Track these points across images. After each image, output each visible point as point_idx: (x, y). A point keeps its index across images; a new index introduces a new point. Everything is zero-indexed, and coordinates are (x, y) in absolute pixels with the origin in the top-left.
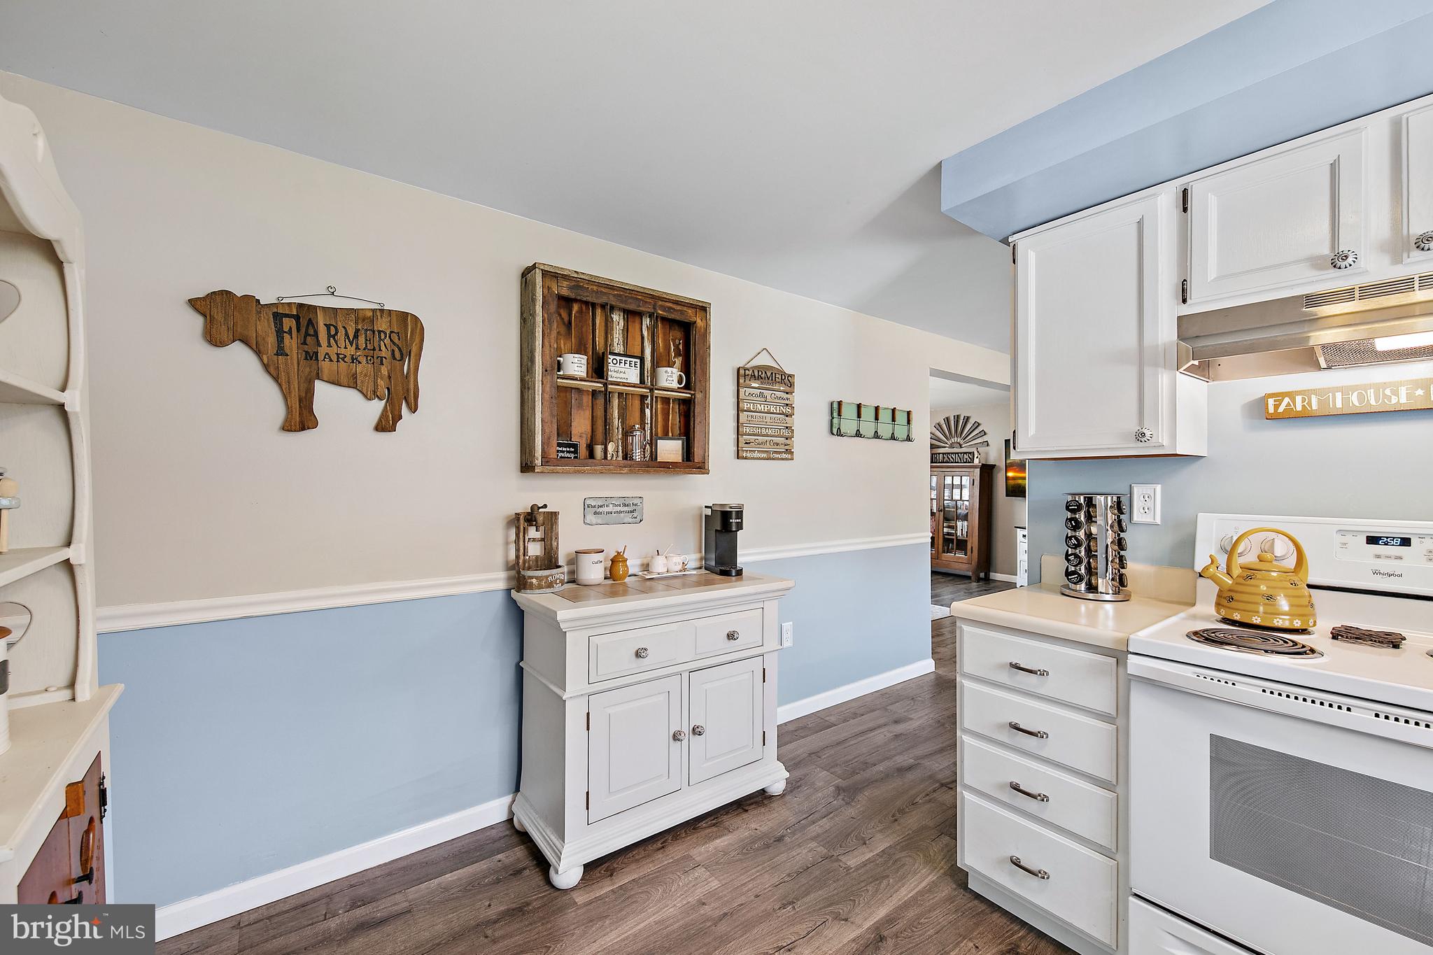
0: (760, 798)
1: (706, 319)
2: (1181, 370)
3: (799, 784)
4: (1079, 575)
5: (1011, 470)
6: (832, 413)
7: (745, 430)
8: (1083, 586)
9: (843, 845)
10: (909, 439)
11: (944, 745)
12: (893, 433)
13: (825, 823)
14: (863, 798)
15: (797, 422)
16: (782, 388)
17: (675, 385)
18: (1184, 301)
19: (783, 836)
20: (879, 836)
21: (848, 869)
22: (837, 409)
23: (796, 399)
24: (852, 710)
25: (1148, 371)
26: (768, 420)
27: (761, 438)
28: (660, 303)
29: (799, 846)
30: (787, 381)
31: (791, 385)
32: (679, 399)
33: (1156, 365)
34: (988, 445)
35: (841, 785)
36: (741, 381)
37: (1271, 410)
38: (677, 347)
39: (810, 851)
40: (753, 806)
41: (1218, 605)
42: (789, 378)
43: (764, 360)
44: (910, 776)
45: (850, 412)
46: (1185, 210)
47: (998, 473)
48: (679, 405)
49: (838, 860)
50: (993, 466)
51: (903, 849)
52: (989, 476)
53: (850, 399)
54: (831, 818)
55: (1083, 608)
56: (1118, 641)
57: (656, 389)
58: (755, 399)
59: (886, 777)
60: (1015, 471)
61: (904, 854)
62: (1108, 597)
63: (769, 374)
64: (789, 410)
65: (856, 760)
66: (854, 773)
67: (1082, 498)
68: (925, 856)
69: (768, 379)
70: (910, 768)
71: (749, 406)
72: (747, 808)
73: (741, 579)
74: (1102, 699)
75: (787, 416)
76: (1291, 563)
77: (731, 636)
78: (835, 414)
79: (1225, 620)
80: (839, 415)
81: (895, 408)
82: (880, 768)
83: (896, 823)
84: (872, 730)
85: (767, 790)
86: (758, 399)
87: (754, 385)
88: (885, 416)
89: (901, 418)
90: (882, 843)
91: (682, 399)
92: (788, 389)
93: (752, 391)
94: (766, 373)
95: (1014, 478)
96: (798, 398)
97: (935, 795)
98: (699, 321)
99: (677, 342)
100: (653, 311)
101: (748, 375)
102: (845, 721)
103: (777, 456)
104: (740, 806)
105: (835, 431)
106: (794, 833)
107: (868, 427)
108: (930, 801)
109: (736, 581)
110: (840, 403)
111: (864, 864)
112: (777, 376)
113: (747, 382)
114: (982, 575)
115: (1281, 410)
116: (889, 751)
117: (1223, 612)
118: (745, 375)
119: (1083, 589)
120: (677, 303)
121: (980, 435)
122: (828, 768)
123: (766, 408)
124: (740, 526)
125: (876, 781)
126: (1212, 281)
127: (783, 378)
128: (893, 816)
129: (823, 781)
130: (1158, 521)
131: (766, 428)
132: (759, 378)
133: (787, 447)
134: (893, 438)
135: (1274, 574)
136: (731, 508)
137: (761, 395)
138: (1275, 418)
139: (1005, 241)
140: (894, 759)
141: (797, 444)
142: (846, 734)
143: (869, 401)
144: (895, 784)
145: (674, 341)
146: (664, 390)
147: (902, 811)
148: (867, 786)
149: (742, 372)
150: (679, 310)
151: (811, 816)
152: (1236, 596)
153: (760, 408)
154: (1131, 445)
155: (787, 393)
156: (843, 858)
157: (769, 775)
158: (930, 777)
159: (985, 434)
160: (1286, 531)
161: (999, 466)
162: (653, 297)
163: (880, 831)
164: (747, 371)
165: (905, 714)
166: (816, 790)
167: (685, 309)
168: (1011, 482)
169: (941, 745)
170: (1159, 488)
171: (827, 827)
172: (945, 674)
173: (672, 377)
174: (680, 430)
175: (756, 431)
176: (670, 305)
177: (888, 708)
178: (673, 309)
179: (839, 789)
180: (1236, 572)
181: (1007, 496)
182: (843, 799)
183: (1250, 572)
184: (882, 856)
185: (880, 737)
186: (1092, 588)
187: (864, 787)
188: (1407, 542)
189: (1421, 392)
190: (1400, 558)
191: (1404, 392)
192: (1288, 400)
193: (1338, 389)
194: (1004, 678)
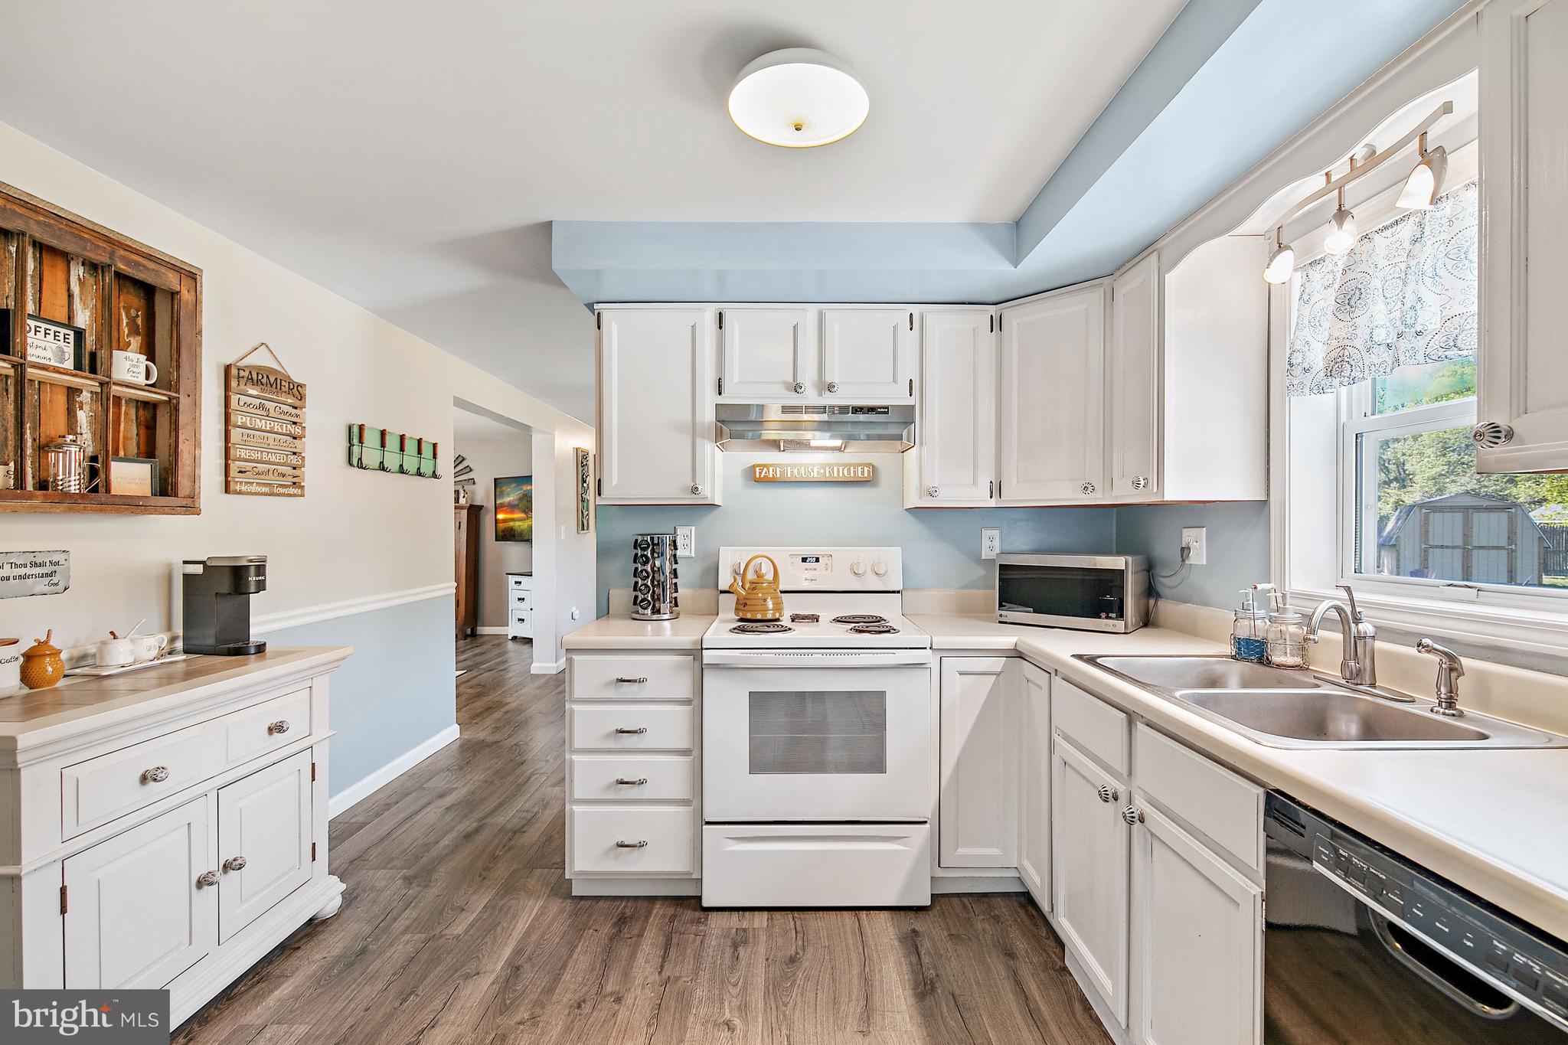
0: (313, 927)
1: (195, 290)
2: (718, 444)
3: (355, 894)
4: (649, 601)
5: (500, 512)
6: (350, 439)
7: (238, 453)
8: (649, 611)
9: (441, 921)
10: (434, 475)
11: (501, 799)
12: (419, 469)
13: (410, 914)
14: (442, 874)
15: (310, 447)
16: (289, 401)
17: (141, 380)
18: (720, 394)
19: (366, 947)
20: (474, 898)
21: (457, 937)
22: (356, 435)
23: (308, 417)
24: (382, 802)
25: (698, 440)
26: (271, 441)
27: (261, 465)
28: (122, 252)
29: (391, 945)
30: (297, 391)
31: (302, 398)
32: (137, 401)
33: (703, 437)
34: (474, 483)
35: (408, 874)
36: (234, 384)
37: (758, 476)
38: (132, 321)
39: (406, 944)
40: (305, 940)
41: (737, 610)
42: (299, 388)
43: (261, 359)
44: (480, 838)
45: (371, 439)
46: (721, 327)
47: (486, 514)
48: (137, 408)
49: (443, 936)
50: (481, 507)
51: (503, 897)
52: (476, 518)
53: (373, 425)
54: (415, 906)
55: (649, 627)
56: (695, 642)
57: (114, 384)
58: (253, 411)
59: (456, 847)
60: (505, 512)
61: (506, 900)
62: (666, 617)
63: (272, 380)
64: (297, 431)
65: (413, 846)
66: (417, 858)
67: (649, 537)
68: (524, 892)
69: (271, 386)
70: (477, 831)
71: (244, 420)
72: (297, 945)
73: (264, 657)
74: (682, 687)
75: (295, 438)
76: (770, 577)
77: (277, 728)
78: (355, 441)
79: (742, 620)
80: (361, 441)
81: (421, 439)
82: (445, 842)
83: (486, 880)
84: (417, 813)
85: (319, 916)
86: (258, 411)
87: (252, 392)
88: (411, 447)
89: (427, 451)
90: (480, 902)
91: (141, 401)
92: (297, 403)
93: (249, 400)
94: (267, 377)
95: (504, 521)
96: (311, 415)
97: (512, 842)
98: (184, 291)
99: (133, 313)
100: (108, 261)
101: (243, 377)
102: (378, 815)
103: (282, 490)
104: (288, 947)
105: (355, 461)
106: (377, 939)
107: (392, 460)
108: (510, 849)
109: (258, 660)
110: (361, 428)
111: (472, 926)
112: (283, 383)
113: (242, 386)
114: (469, 631)
115: (762, 476)
116: (447, 824)
117: (741, 614)
118: (239, 377)
119: (649, 612)
120: (150, 257)
121: (465, 471)
122: (385, 864)
123: (268, 426)
124: (261, 586)
125: (447, 855)
126: (737, 383)
127: (292, 387)
128: (480, 876)
129: (385, 882)
130: (693, 555)
131: (268, 453)
132: (259, 383)
133: (295, 480)
134: (419, 474)
135: (765, 585)
136: (251, 561)
137: (261, 407)
138: (758, 481)
139: (590, 306)
140: (456, 829)
141: (310, 475)
142: (387, 828)
143: (394, 430)
144: (468, 850)
145: (127, 310)
146: (127, 386)
147: (486, 869)
148: (439, 863)
149: (234, 371)
150: (153, 270)
151: (389, 915)
152: (748, 602)
153: (260, 424)
154: (687, 496)
155: (296, 408)
156: (447, 932)
157: (323, 894)
158: (500, 830)
159: (471, 470)
160: (769, 556)
161: (487, 508)
162: (108, 240)
163: (472, 894)
164: (241, 372)
165: (447, 786)
166: (381, 891)
167: (163, 269)
168: (501, 526)
169: (498, 801)
170: (693, 528)
171: (414, 915)
172: (472, 737)
173: (137, 367)
174: (138, 448)
175: (255, 456)
176: (140, 259)
177: (424, 786)
178: (144, 266)
179: (408, 880)
180: (747, 586)
181: (496, 540)
182: (419, 885)
183: (755, 585)
184: (485, 912)
185: (431, 815)
186: (658, 612)
187: (435, 867)
188: (817, 560)
189: (822, 471)
190: (815, 569)
191: (815, 470)
192: (765, 469)
193: (790, 465)
194: (611, 693)
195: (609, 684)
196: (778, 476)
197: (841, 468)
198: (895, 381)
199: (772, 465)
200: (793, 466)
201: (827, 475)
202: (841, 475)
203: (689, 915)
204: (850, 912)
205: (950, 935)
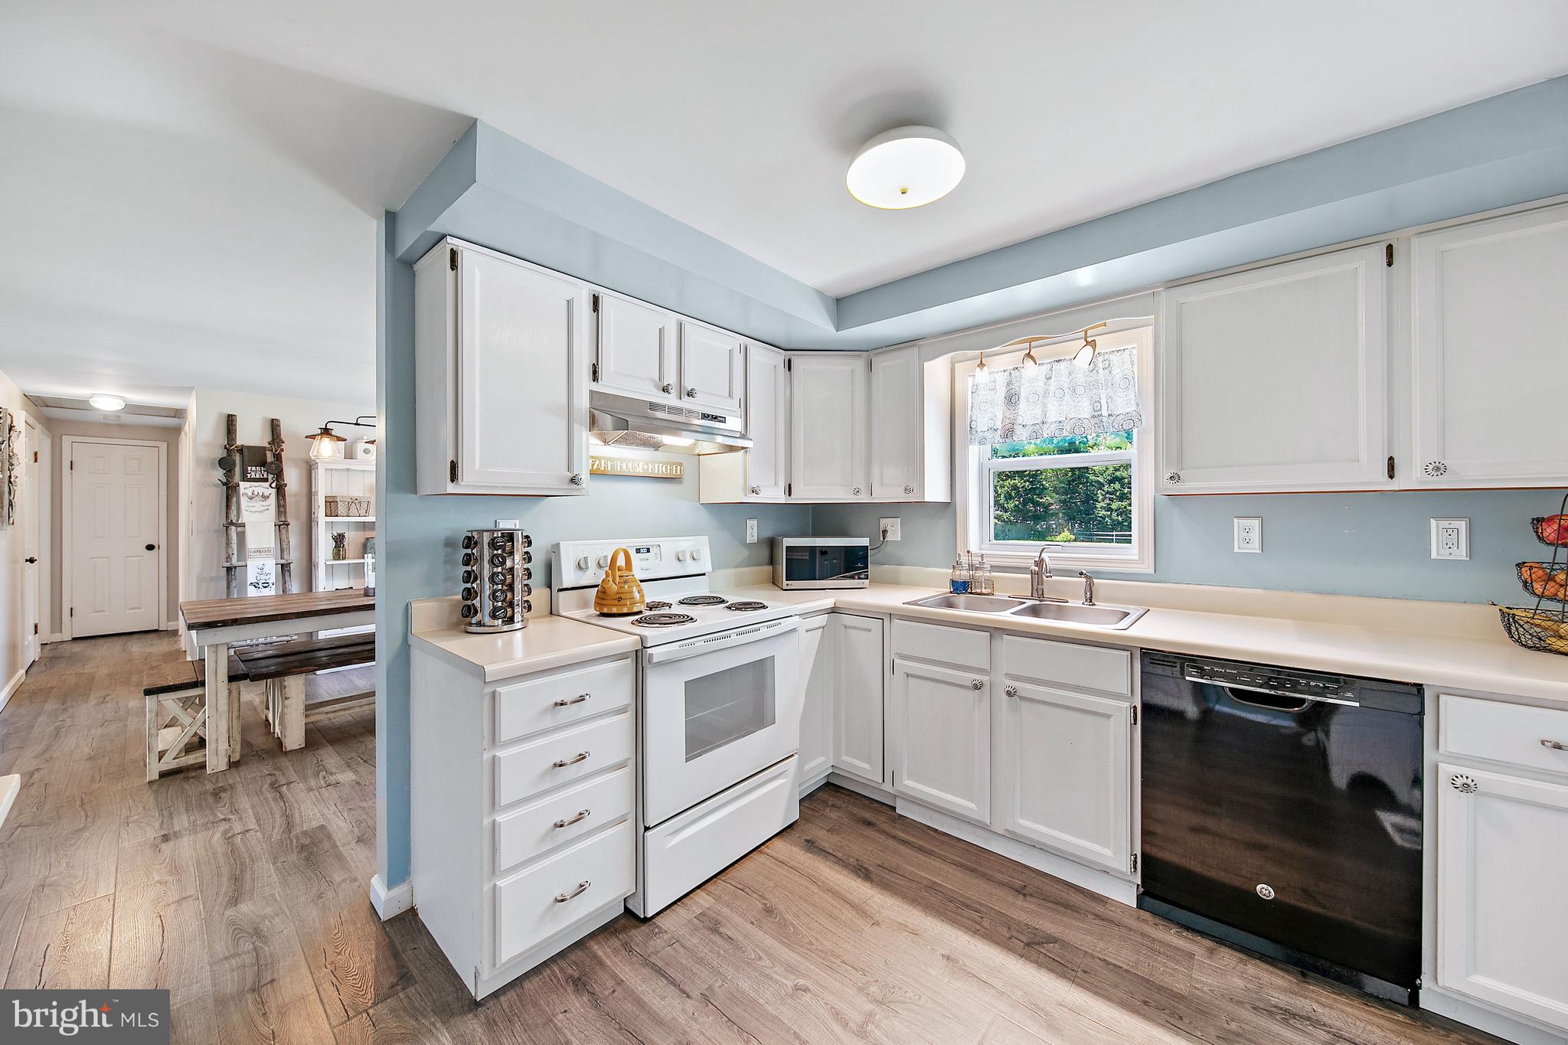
18: (595, 380)
25: (576, 426)
33: (580, 424)
37: (591, 468)
46: (596, 311)
56: (635, 643)
115: (595, 468)
126: (612, 372)
135: (630, 577)
138: (592, 473)
180: (618, 580)
183: (624, 579)
188: (648, 551)
189: (646, 467)
190: (647, 559)
191: (641, 466)
192: (598, 462)
193: (619, 459)
194: (548, 722)
195: (545, 712)
196: (609, 469)
197: (661, 466)
198: (730, 395)
199: (603, 458)
200: (622, 461)
201: (650, 471)
202: (660, 472)
203: (638, 934)
204: (754, 853)
205: (828, 831)
